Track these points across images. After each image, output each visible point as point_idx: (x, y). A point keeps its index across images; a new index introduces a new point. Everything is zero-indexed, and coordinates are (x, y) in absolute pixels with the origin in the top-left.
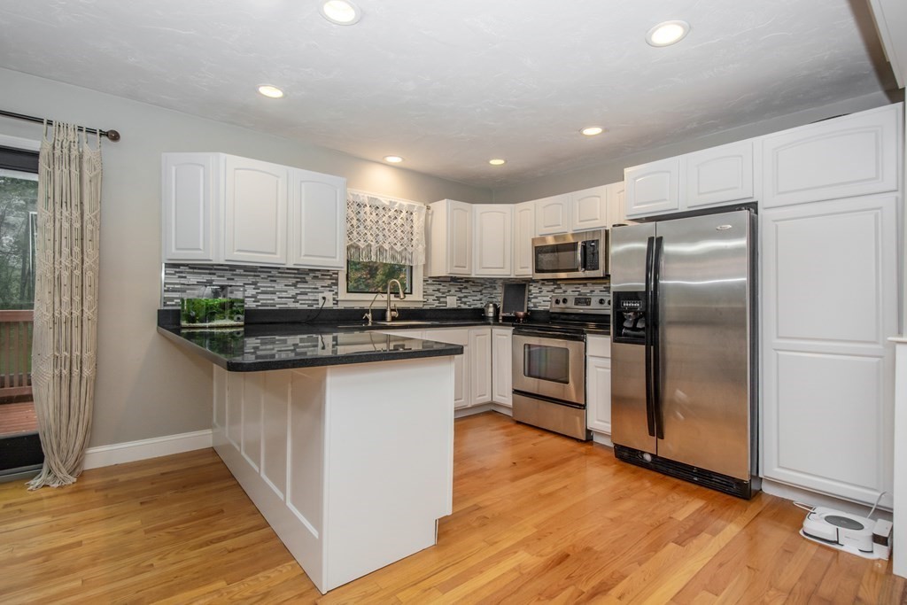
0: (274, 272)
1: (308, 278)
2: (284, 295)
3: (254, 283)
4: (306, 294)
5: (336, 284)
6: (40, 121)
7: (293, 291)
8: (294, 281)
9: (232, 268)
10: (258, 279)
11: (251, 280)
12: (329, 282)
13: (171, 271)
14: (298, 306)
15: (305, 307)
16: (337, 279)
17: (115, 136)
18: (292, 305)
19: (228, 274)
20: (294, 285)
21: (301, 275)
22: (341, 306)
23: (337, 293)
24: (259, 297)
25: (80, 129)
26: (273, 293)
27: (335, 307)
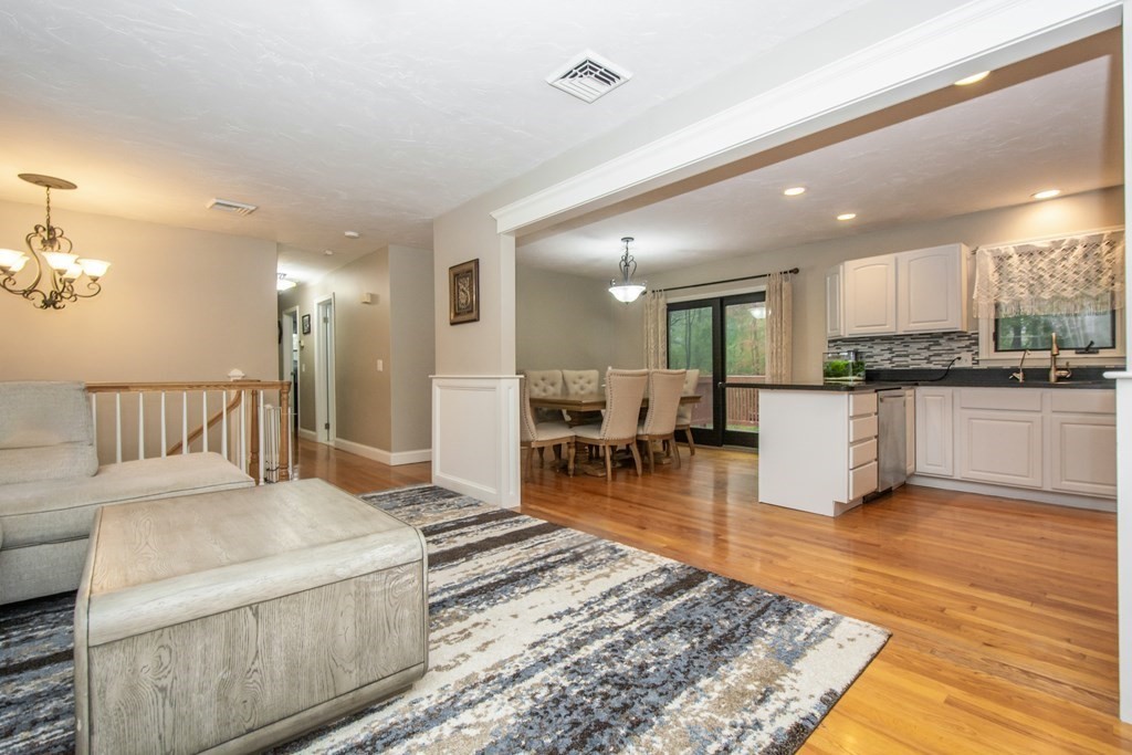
0: (907, 339)
1: (941, 341)
2: (917, 357)
3: (890, 349)
4: (940, 355)
5: (977, 344)
6: (765, 276)
7: (926, 354)
8: (927, 344)
9: (872, 339)
10: (892, 345)
11: (887, 346)
12: (968, 343)
13: (831, 345)
14: (932, 366)
15: (939, 367)
16: (977, 339)
17: (796, 271)
18: (924, 365)
19: (869, 344)
20: (928, 348)
21: (933, 338)
22: (983, 366)
23: (977, 353)
24: (895, 359)
25: (785, 273)
26: (907, 356)
27: (975, 367)
